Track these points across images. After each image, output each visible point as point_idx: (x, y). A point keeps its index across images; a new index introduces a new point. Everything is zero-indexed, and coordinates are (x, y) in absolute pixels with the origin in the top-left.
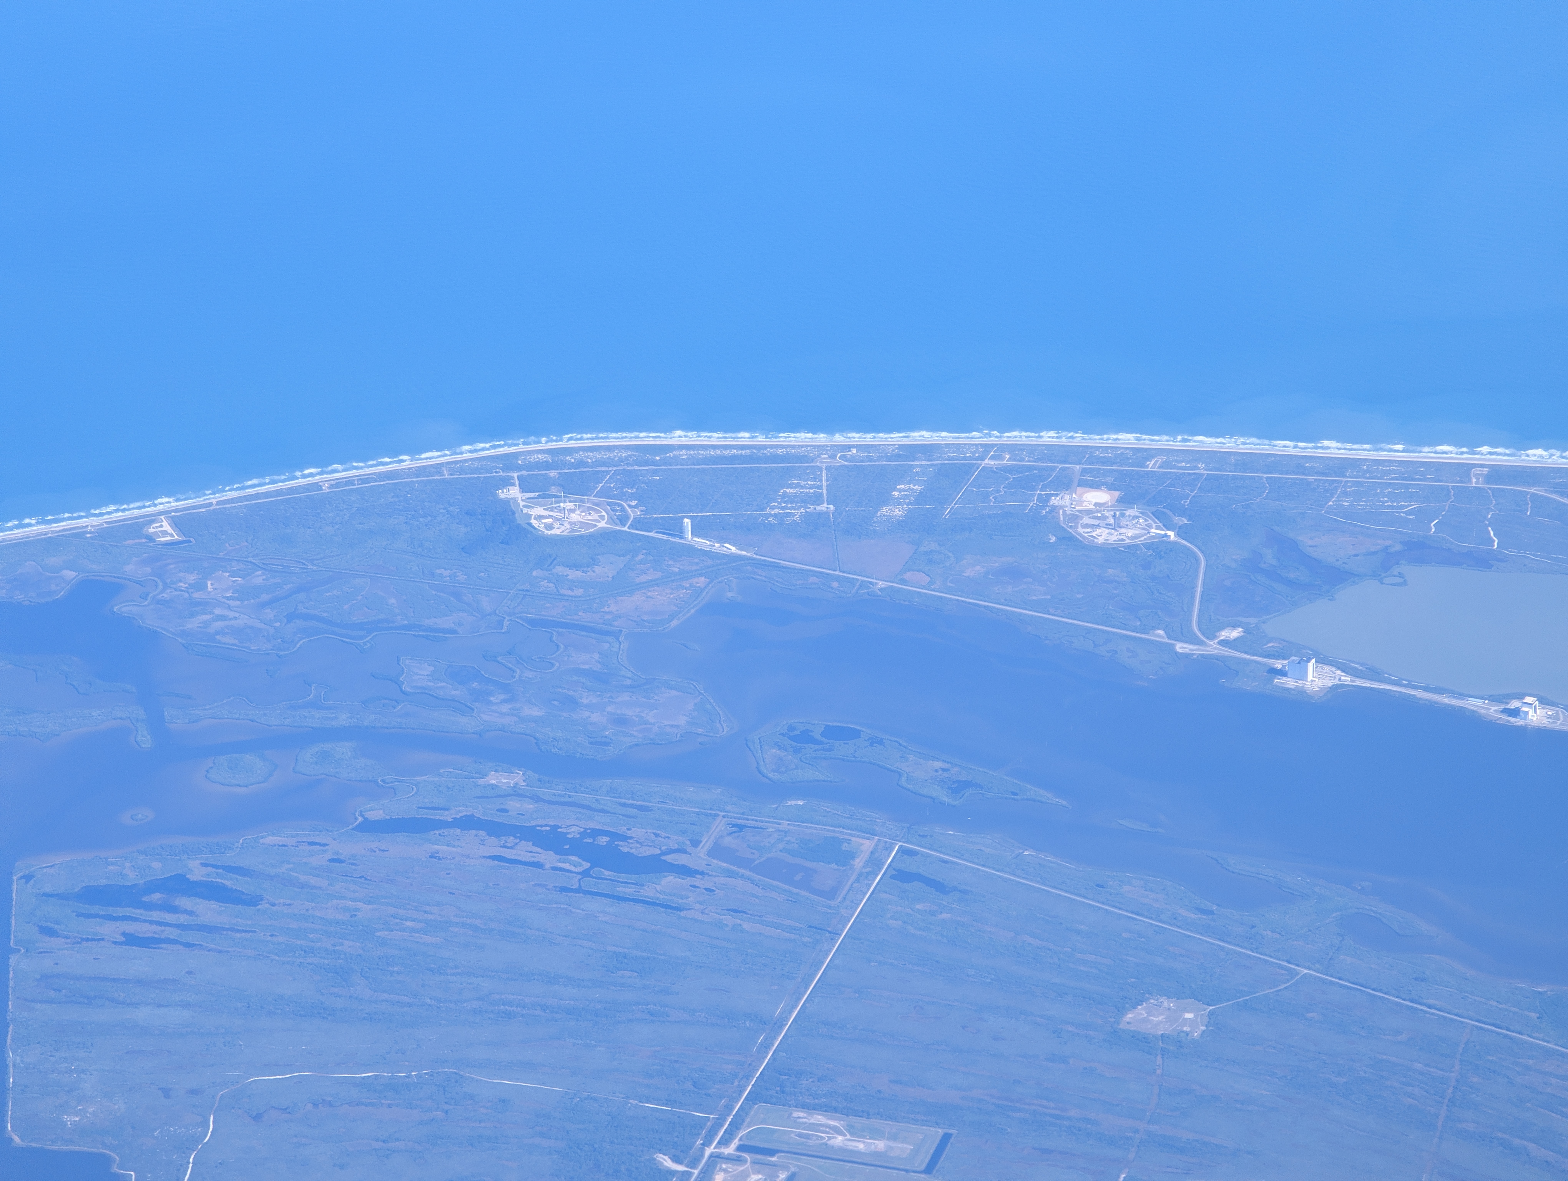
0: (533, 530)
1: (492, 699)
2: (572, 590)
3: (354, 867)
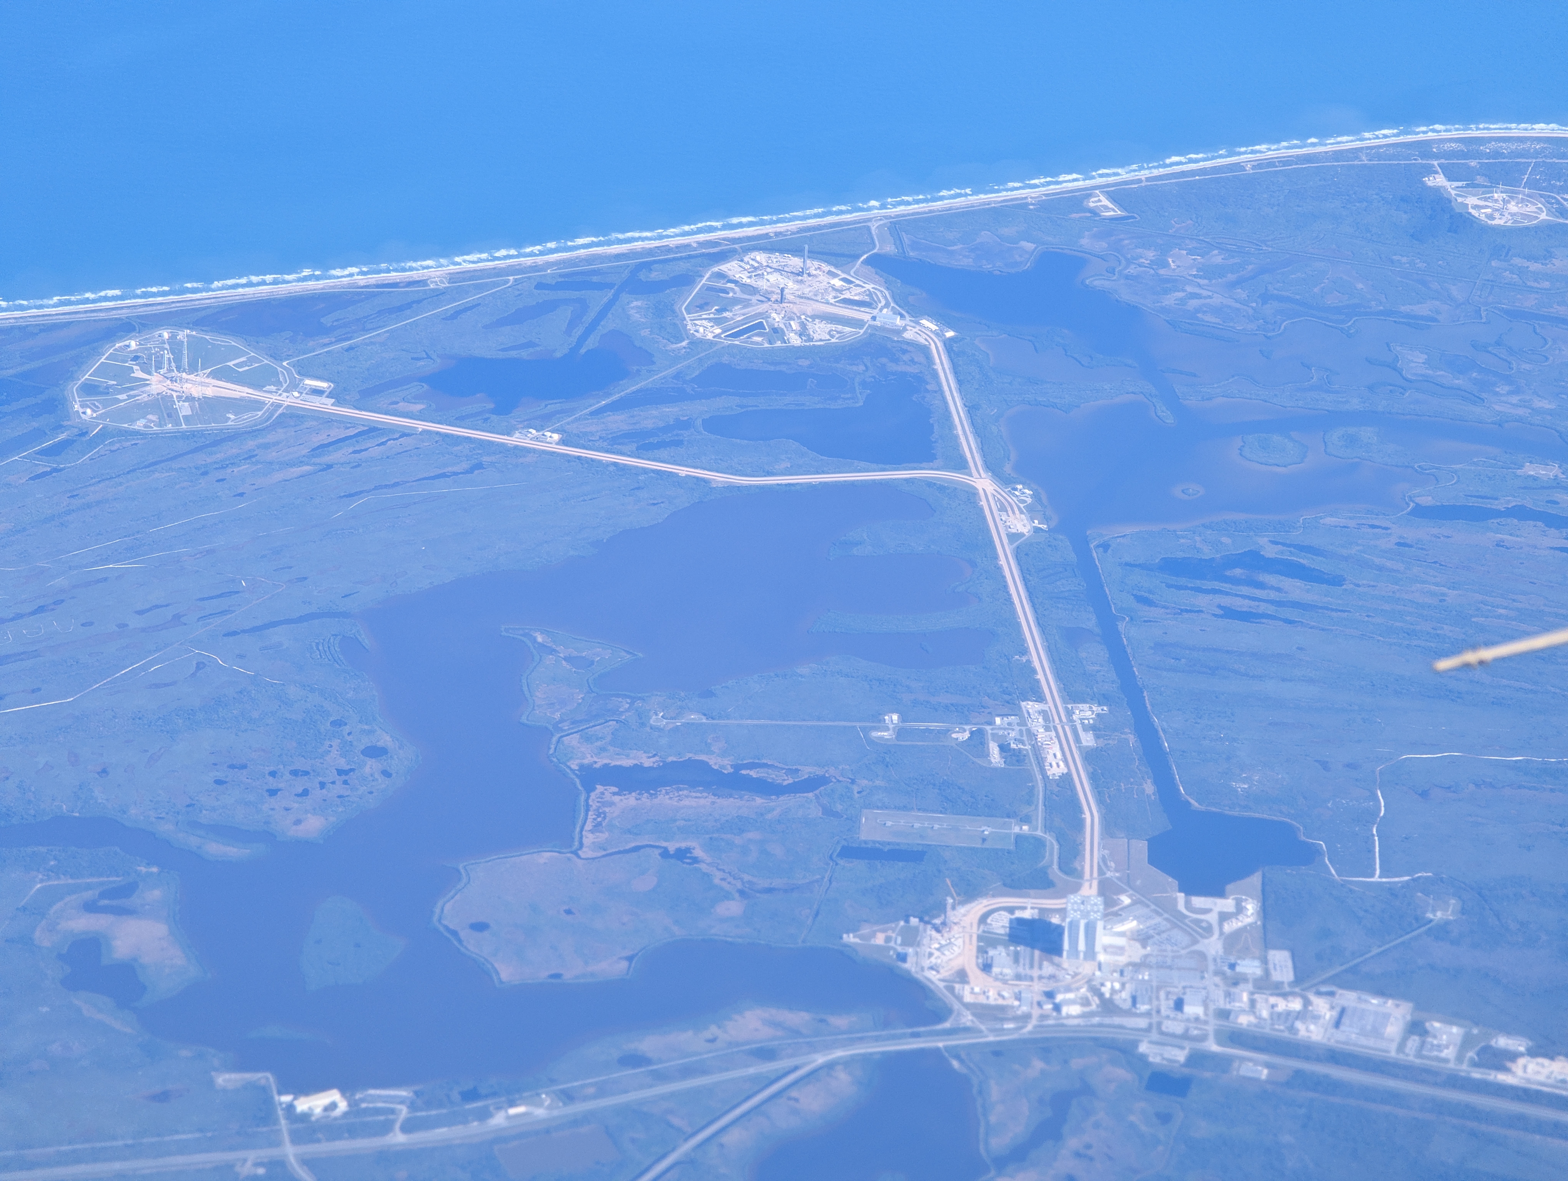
0: (1477, 221)
1: (1498, 389)
2: (1538, 283)
3: (1425, 553)
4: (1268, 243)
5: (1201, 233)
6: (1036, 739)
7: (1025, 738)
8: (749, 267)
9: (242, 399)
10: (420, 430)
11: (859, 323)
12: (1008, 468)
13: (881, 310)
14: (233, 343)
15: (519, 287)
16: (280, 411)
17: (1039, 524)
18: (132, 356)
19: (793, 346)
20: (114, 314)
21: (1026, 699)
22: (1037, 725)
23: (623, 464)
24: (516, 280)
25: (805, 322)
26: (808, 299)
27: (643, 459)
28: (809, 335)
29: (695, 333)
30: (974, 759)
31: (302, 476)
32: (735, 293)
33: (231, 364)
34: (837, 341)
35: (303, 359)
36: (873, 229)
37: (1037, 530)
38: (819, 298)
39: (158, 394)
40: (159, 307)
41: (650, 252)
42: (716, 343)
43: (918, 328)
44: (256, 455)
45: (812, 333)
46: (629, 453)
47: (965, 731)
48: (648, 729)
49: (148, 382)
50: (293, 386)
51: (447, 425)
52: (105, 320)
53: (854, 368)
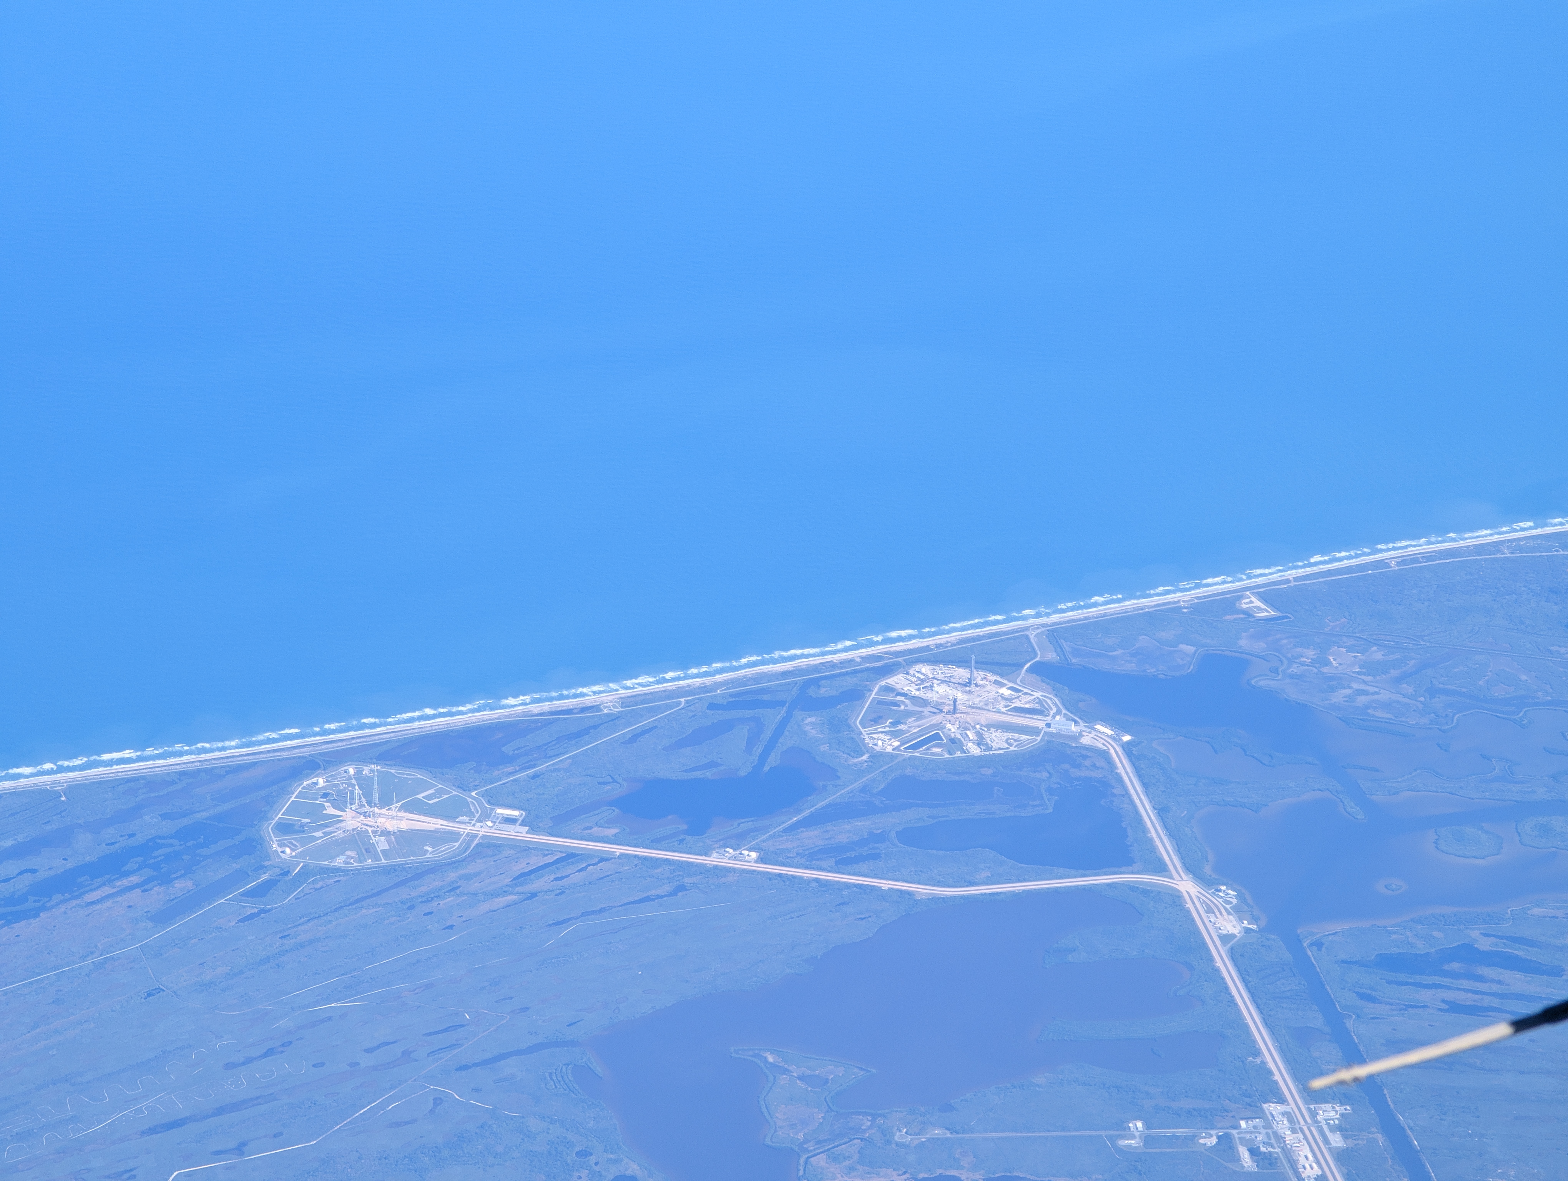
4: (1425, 638)
5: (1357, 630)
6: (1285, 1142)
7: (1273, 1141)
8: (916, 679)
9: (436, 831)
10: (618, 854)
11: (1035, 731)
12: (1208, 870)
13: (1054, 717)
14: (419, 776)
15: (692, 708)
16: (476, 842)
17: (1249, 924)
18: (321, 793)
19: (973, 755)
20: (296, 753)
21: (1266, 1101)
22: (1283, 1127)
23: (825, 880)
24: (687, 702)
25: (981, 731)
26: (980, 708)
27: (843, 873)
28: (987, 744)
29: (874, 747)
30: (1225, 1164)
31: (508, 906)
32: (906, 706)
33: (420, 796)
34: (1016, 749)
35: (490, 789)
36: (1032, 637)
37: (1247, 931)
38: (990, 707)
39: (353, 830)
40: (340, 744)
41: (816, 668)
42: (897, 756)
43: (1094, 733)
44: (460, 887)
45: (990, 742)
46: (829, 869)
47: (1211, 1136)
48: (894, 1146)
49: (341, 818)
50: (485, 816)
51: (643, 848)
52: (289, 759)
53: (1038, 775)
